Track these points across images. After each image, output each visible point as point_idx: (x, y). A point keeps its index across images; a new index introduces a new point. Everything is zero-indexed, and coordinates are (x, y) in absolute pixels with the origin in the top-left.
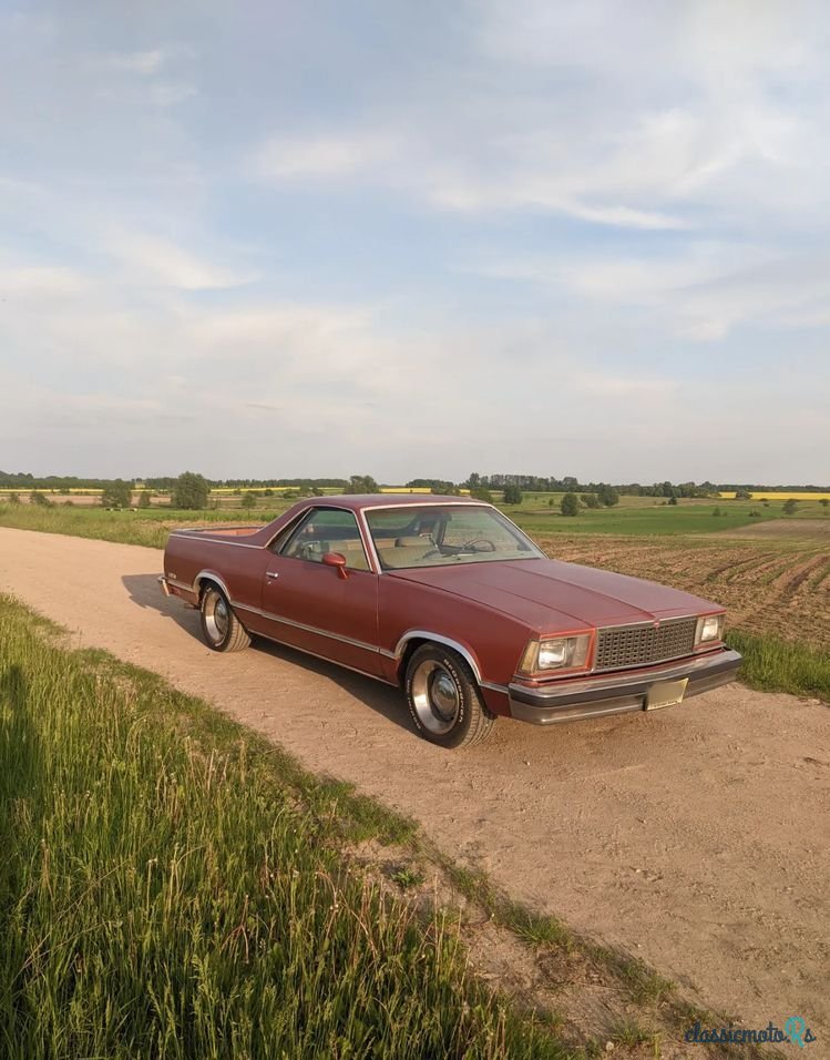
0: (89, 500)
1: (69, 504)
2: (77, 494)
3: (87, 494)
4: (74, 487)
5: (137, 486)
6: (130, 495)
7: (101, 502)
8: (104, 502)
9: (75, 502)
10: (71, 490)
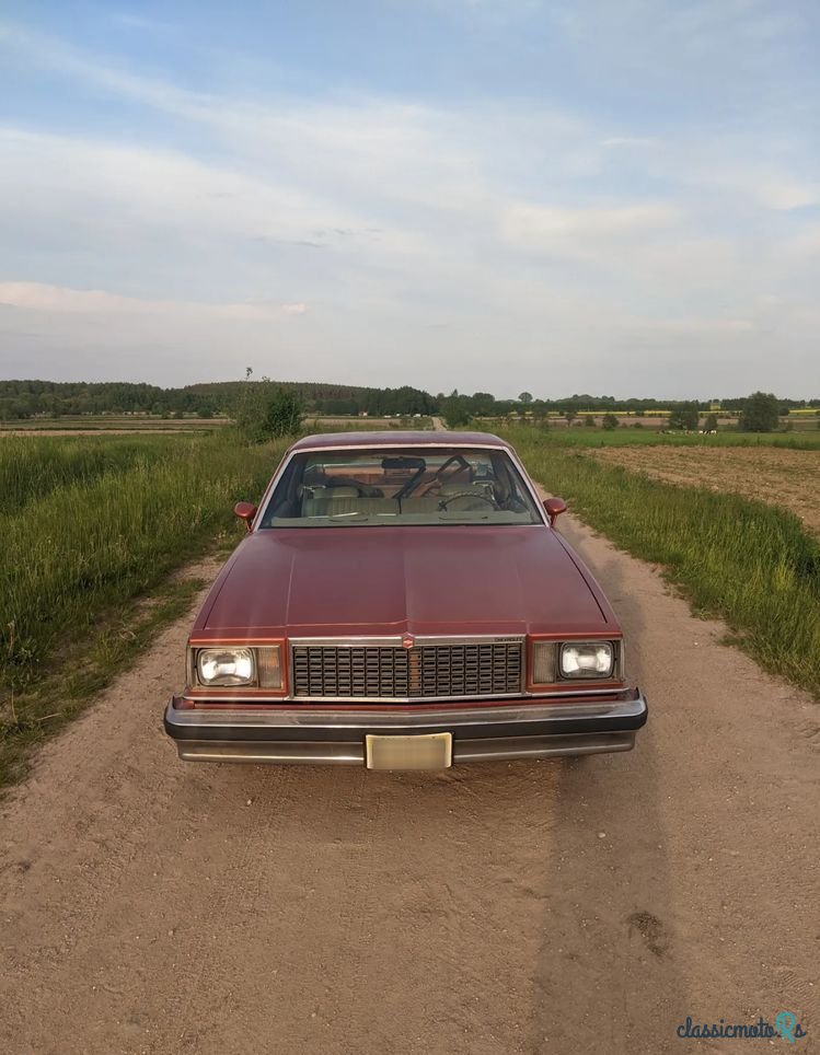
0: (657, 422)
1: (638, 426)
2: (651, 416)
3: (660, 415)
4: (650, 409)
5: (712, 407)
6: (697, 417)
7: (667, 424)
8: (671, 424)
9: (643, 423)
10: (647, 412)
